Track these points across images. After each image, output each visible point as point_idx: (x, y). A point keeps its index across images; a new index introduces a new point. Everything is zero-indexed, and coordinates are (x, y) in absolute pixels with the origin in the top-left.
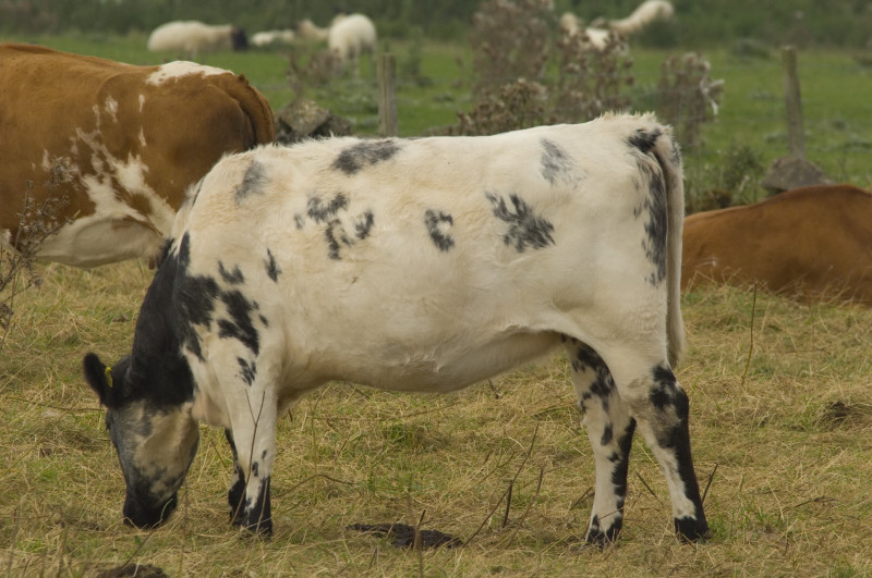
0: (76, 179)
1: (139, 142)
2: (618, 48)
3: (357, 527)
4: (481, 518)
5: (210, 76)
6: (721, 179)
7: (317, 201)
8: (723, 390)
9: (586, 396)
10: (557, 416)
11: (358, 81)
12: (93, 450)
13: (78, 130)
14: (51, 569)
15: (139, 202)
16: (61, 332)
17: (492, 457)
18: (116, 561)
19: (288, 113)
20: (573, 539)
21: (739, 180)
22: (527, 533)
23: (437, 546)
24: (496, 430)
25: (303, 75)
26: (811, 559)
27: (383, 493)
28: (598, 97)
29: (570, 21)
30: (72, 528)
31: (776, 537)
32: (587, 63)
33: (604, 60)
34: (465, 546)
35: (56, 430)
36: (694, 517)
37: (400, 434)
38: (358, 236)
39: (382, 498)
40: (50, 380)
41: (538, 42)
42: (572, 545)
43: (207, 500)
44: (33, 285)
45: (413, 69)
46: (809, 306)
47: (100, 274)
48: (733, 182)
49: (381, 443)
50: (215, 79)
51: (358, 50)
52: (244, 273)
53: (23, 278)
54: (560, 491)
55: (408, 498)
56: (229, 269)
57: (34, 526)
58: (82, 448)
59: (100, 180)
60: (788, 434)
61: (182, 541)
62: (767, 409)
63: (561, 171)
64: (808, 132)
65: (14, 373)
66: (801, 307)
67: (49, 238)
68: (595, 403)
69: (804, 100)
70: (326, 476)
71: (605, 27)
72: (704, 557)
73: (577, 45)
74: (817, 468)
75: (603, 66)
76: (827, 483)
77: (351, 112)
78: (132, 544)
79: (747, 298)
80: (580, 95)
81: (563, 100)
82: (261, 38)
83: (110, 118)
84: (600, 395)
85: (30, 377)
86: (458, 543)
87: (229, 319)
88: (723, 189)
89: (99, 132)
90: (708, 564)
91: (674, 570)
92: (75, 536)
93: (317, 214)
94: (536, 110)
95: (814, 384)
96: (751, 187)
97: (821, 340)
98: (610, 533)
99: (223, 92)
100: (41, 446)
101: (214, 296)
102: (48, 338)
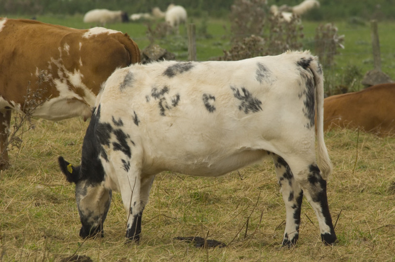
0: (51, 80)
1: (79, 64)
2: (296, 21)
3: (179, 238)
4: (235, 234)
5: (111, 34)
6: (343, 80)
7: (155, 89)
8: (344, 176)
9: (282, 179)
10: (269, 188)
11: (178, 36)
12: (59, 203)
13: (52, 58)
14: (40, 258)
15: (79, 91)
16: (44, 150)
17: (239, 206)
18: (69, 253)
19: (147, 51)
20: (276, 244)
21: (351, 81)
22: (256, 241)
23: (215, 247)
24: (241, 194)
25: (153, 33)
26: (384, 253)
27: (190, 223)
28: (288, 43)
29: (275, 9)
30: (49, 239)
31: (368, 243)
32: (282, 28)
33: (290, 27)
34: (227, 247)
35: (42, 194)
36: (330, 233)
37: (198, 196)
38: (173, 105)
39: (190, 225)
40: (39, 171)
41: (260, 18)
42: (276, 246)
43: (111, 226)
44: (31, 129)
45: (204, 30)
46: (383, 138)
47: (62, 124)
48: (349, 81)
49: (189, 200)
50: (114, 35)
51: (178, 22)
52: (123, 122)
53: (27, 125)
54: (270, 222)
55: (201, 225)
56: (117, 120)
57: (32, 238)
58: (54, 203)
59: (62, 81)
60: (374, 196)
61: (99, 245)
62: (364, 184)
63: (265, 77)
64: (382, 59)
65: (23, 168)
66: (379, 138)
67: (39, 107)
68: (286, 182)
69: (381, 44)
70: (165, 215)
71: (290, 11)
72: (336, 252)
73: (278, 19)
74: (387, 211)
75: (290, 29)
76: (391, 218)
77: (176, 50)
78: (77, 246)
79: (355, 134)
80: (279, 42)
81: (272, 45)
82: (135, 17)
83: (66, 53)
84: (288, 178)
85: (30, 170)
86: (224, 245)
87: (117, 142)
88: (344, 85)
89: (61, 59)
90: (338, 255)
91: (322, 257)
92: (51, 242)
93: (155, 95)
94: (260, 49)
95: (385, 173)
96: (357, 84)
97: (389, 153)
98: (293, 241)
99: (118, 41)
100: (35, 201)
101: (110, 132)
102: (39, 153)
